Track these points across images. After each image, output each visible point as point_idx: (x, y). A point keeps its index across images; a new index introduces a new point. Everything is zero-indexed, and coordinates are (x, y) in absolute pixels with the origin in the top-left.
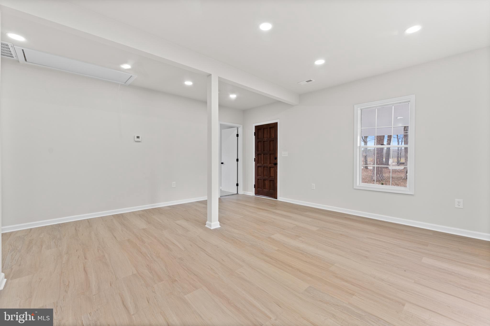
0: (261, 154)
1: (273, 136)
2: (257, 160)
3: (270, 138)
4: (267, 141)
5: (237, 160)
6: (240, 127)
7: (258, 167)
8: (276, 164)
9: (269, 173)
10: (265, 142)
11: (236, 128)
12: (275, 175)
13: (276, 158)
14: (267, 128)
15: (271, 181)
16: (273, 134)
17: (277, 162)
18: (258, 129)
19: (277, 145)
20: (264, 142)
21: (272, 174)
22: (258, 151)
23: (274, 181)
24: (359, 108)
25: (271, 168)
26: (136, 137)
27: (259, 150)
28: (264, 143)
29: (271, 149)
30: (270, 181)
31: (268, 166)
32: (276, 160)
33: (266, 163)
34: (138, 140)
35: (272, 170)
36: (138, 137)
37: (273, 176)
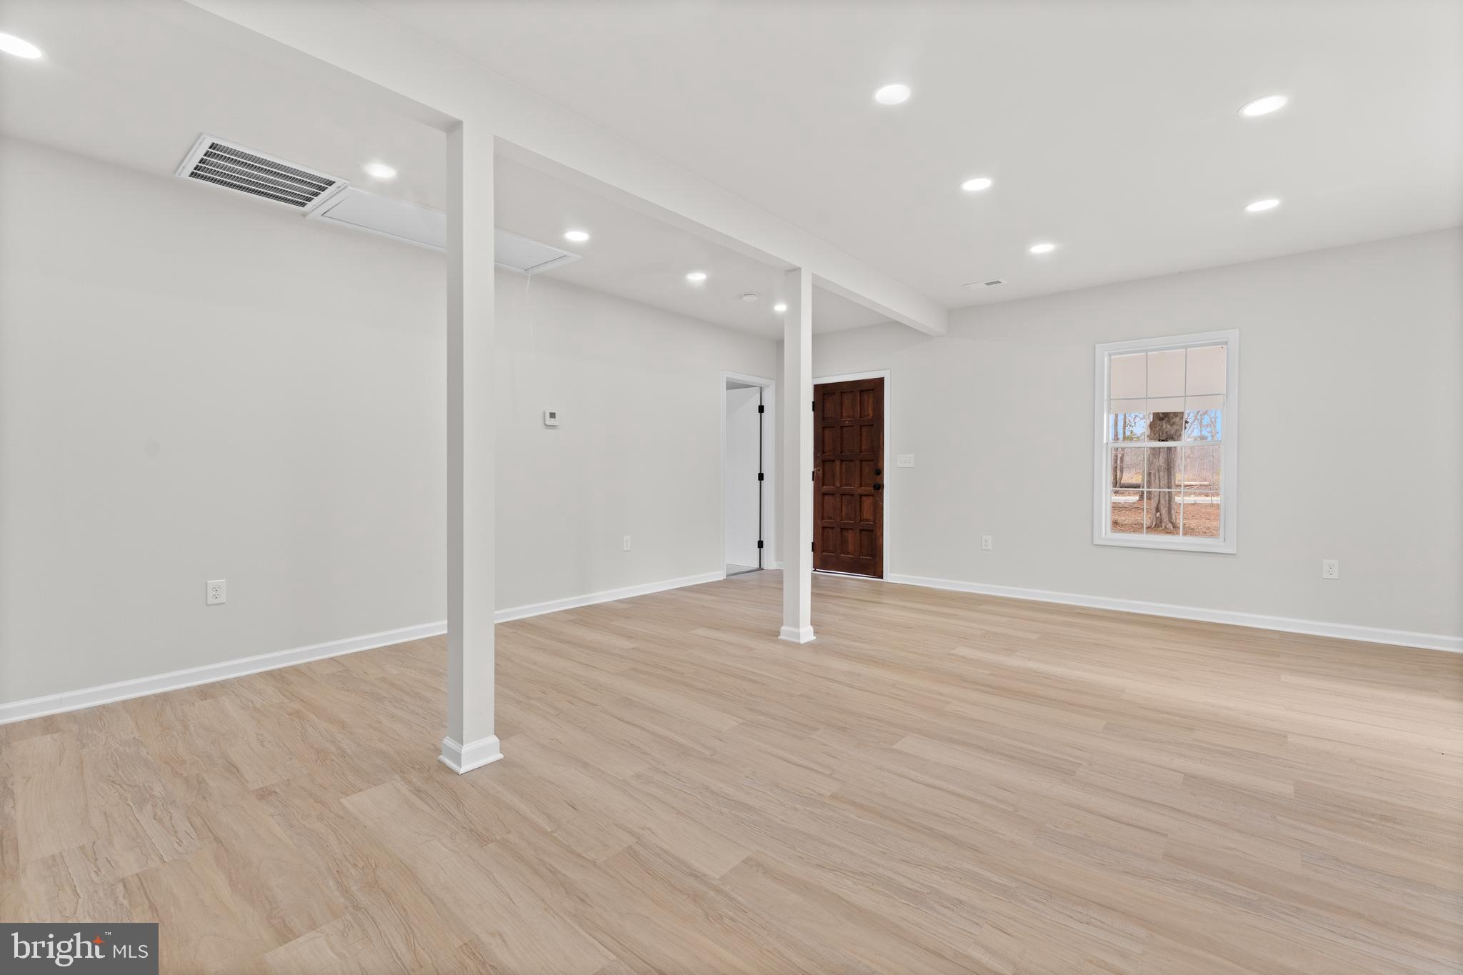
0: (834, 461)
1: (870, 412)
2: (821, 478)
3: (861, 417)
4: (852, 426)
5: (761, 477)
6: (768, 386)
7: (824, 494)
8: (879, 487)
9: (858, 512)
10: (844, 429)
11: (758, 389)
12: (875, 515)
13: (879, 472)
14: (853, 392)
15: (864, 533)
16: (870, 408)
17: (880, 483)
18: (824, 394)
19: (881, 437)
20: (842, 427)
21: (867, 514)
22: (823, 452)
23: (872, 531)
24: (1106, 353)
25: (864, 498)
26: (548, 416)
27: (826, 449)
28: (842, 431)
29: (863, 447)
30: (861, 530)
31: (856, 493)
32: (878, 477)
33: (850, 485)
34: (550, 421)
35: (867, 502)
36: (553, 415)
37: (871, 518)
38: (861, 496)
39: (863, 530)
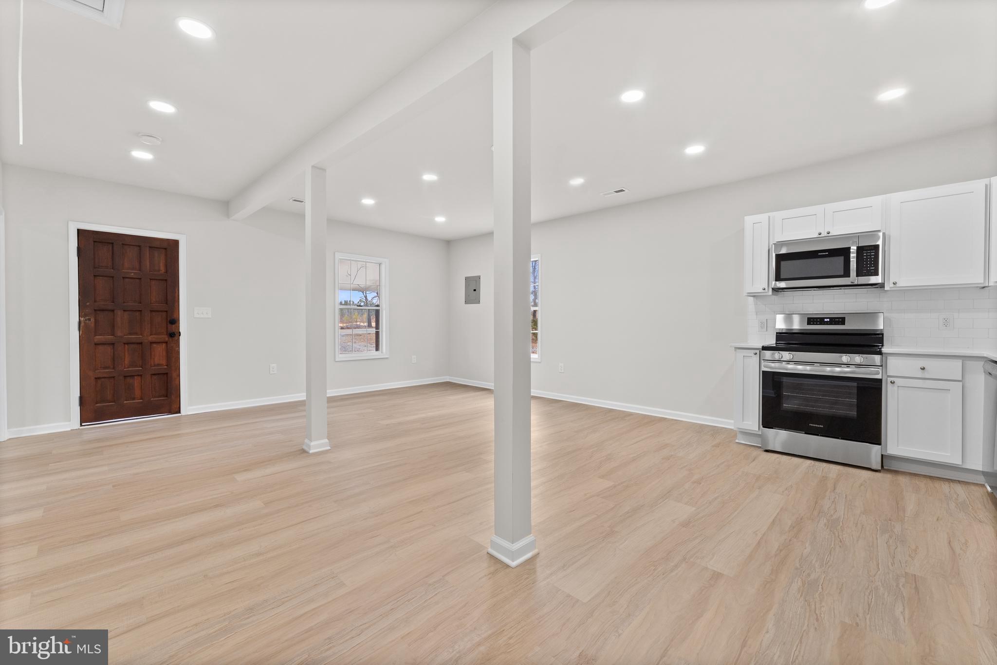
1: (162, 268)
2: (92, 328)
7: (97, 344)
8: (174, 335)
9: (146, 359)
13: (174, 322)
15: (155, 377)
16: (162, 265)
18: (95, 242)
20: (124, 278)
21: (160, 360)
22: (96, 301)
25: (155, 345)
27: (99, 298)
28: (124, 282)
29: (154, 299)
30: (151, 375)
31: (145, 341)
32: (173, 326)
33: (137, 334)
35: (159, 352)
37: (164, 362)
38: (152, 343)
39: (154, 374)
